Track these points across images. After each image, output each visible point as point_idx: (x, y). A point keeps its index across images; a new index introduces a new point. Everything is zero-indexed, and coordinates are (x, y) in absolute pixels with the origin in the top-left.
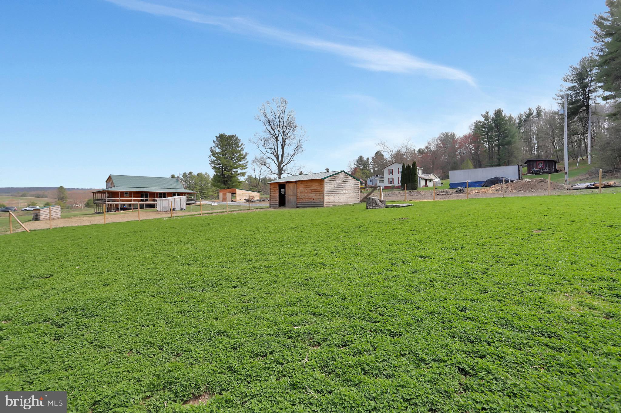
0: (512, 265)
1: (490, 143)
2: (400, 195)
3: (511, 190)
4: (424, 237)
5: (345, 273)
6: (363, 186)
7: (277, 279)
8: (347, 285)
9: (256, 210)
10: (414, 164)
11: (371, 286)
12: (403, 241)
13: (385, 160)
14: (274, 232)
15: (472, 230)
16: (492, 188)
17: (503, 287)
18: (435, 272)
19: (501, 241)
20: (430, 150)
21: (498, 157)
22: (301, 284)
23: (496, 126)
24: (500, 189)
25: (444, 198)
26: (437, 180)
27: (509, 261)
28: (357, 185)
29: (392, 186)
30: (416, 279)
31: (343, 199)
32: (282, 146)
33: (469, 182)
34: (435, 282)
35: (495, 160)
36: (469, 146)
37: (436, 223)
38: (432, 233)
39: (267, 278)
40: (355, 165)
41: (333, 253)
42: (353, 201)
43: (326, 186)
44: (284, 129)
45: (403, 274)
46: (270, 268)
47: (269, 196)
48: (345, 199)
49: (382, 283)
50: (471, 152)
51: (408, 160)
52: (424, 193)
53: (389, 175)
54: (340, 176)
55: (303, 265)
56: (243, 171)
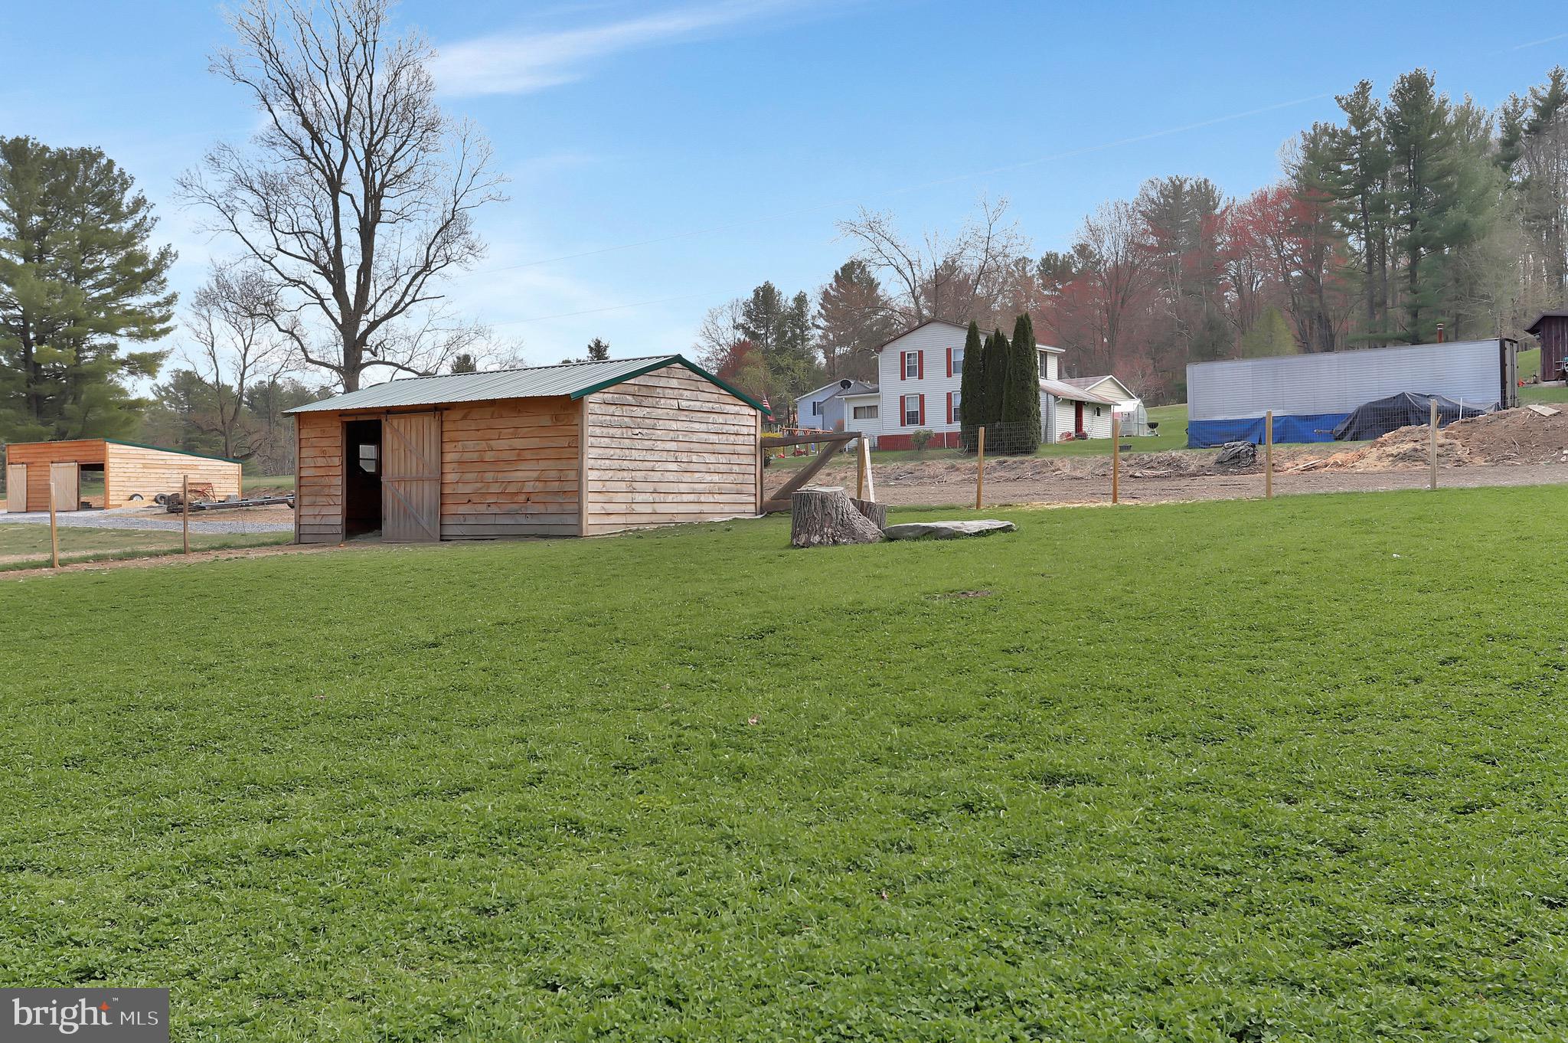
0: (1469, 809)
1: (1375, 235)
2: (955, 477)
3: (1465, 456)
4: (1065, 681)
5: (685, 866)
6: (778, 435)
7: (326, 916)
8: (694, 927)
9: (223, 555)
10: (1023, 327)
11: (812, 933)
12: (965, 702)
13: (885, 305)
14: (317, 667)
15: (1288, 645)
16: (1383, 445)
17: (1430, 913)
18: (1118, 849)
19: (1418, 695)
20: (1098, 262)
21: (1407, 298)
22: (457, 933)
23: (1405, 154)
24: (1416, 450)
25: (1163, 491)
26: (1129, 406)
27: (1457, 792)
28: (745, 430)
29: (917, 435)
30: (1030, 889)
31: (679, 498)
32: (363, 221)
33: (1276, 419)
34: (1115, 899)
35: (1398, 313)
36: (1279, 248)
37: (1122, 612)
38: (1104, 664)
39: (273, 917)
40: (736, 327)
41: (624, 768)
42: (727, 508)
43: (589, 430)
44: (373, 133)
45: (967, 867)
46: (291, 860)
47: (291, 480)
48: (686, 498)
49: (867, 913)
50: (1287, 275)
51: (996, 307)
52: (1067, 471)
53: (903, 378)
54: (663, 382)
55: (470, 836)
56: (149, 347)
